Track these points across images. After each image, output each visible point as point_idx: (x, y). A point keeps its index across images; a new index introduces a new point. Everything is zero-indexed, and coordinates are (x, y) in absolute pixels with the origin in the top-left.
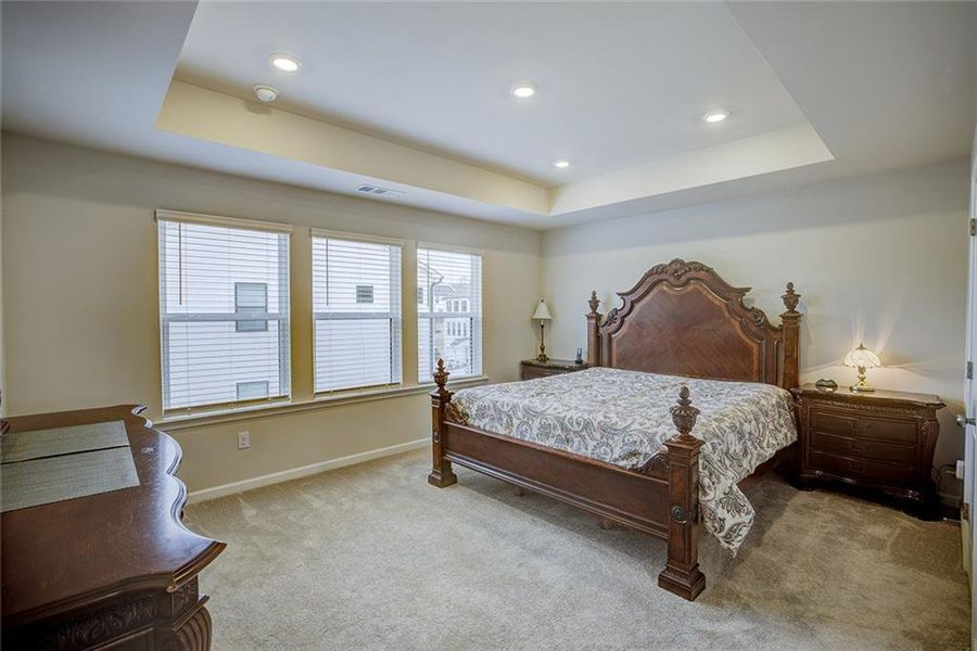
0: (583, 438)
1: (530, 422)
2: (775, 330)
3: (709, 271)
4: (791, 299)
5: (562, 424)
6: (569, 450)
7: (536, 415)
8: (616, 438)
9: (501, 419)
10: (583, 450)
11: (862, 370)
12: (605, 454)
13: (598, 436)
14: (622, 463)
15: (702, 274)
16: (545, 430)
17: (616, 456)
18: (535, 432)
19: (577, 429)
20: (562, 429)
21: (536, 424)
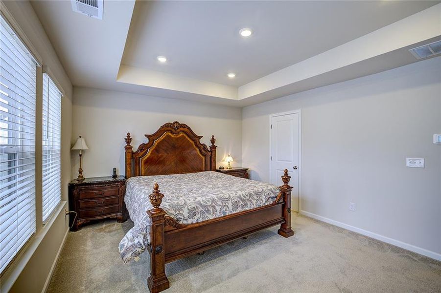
0: (250, 201)
1: (227, 204)
2: (209, 151)
3: (189, 128)
4: (213, 141)
5: (241, 199)
6: (247, 209)
7: (228, 199)
8: (262, 195)
9: (209, 210)
10: (252, 206)
11: (229, 163)
12: (261, 203)
13: (255, 197)
14: (266, 204)
15: (186, 130)
16: (235, 205)
17: (264, 202)
18: (231, 208)
19: (248, 198)
20: (242, 201)
21: (230, 205)
